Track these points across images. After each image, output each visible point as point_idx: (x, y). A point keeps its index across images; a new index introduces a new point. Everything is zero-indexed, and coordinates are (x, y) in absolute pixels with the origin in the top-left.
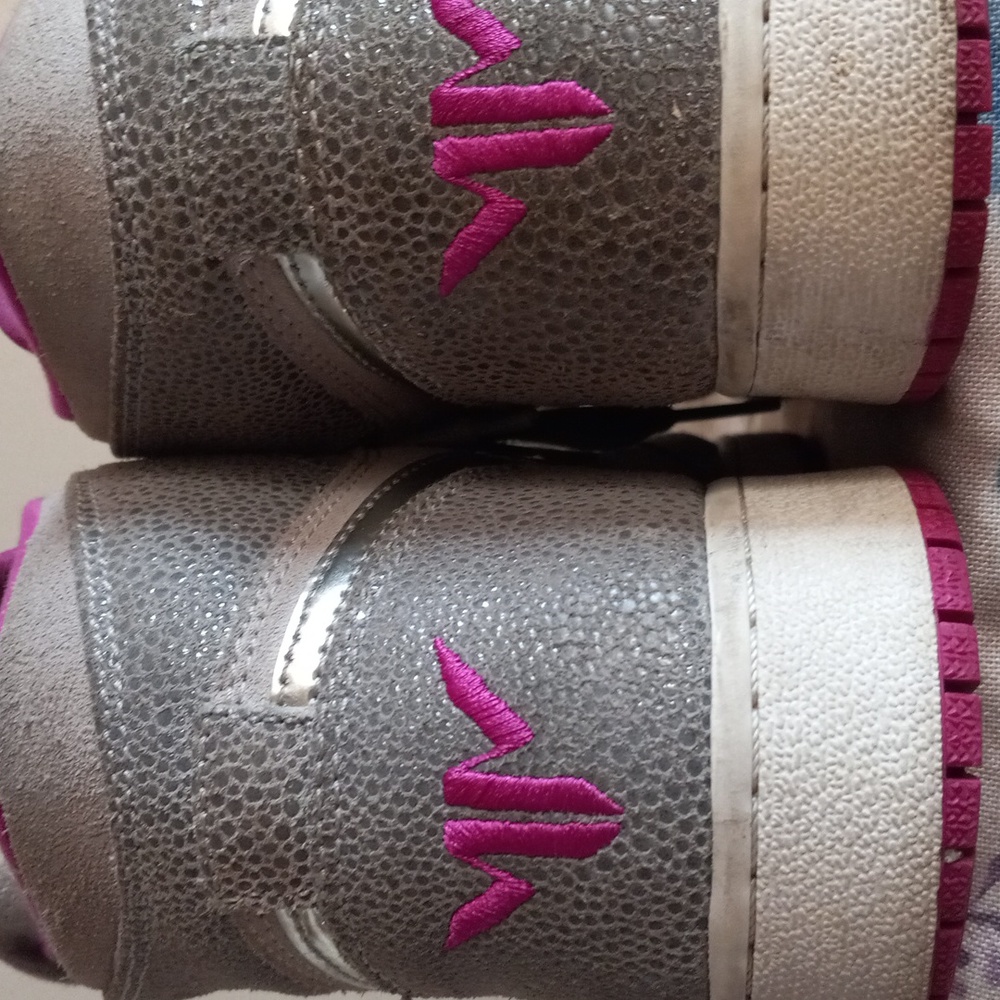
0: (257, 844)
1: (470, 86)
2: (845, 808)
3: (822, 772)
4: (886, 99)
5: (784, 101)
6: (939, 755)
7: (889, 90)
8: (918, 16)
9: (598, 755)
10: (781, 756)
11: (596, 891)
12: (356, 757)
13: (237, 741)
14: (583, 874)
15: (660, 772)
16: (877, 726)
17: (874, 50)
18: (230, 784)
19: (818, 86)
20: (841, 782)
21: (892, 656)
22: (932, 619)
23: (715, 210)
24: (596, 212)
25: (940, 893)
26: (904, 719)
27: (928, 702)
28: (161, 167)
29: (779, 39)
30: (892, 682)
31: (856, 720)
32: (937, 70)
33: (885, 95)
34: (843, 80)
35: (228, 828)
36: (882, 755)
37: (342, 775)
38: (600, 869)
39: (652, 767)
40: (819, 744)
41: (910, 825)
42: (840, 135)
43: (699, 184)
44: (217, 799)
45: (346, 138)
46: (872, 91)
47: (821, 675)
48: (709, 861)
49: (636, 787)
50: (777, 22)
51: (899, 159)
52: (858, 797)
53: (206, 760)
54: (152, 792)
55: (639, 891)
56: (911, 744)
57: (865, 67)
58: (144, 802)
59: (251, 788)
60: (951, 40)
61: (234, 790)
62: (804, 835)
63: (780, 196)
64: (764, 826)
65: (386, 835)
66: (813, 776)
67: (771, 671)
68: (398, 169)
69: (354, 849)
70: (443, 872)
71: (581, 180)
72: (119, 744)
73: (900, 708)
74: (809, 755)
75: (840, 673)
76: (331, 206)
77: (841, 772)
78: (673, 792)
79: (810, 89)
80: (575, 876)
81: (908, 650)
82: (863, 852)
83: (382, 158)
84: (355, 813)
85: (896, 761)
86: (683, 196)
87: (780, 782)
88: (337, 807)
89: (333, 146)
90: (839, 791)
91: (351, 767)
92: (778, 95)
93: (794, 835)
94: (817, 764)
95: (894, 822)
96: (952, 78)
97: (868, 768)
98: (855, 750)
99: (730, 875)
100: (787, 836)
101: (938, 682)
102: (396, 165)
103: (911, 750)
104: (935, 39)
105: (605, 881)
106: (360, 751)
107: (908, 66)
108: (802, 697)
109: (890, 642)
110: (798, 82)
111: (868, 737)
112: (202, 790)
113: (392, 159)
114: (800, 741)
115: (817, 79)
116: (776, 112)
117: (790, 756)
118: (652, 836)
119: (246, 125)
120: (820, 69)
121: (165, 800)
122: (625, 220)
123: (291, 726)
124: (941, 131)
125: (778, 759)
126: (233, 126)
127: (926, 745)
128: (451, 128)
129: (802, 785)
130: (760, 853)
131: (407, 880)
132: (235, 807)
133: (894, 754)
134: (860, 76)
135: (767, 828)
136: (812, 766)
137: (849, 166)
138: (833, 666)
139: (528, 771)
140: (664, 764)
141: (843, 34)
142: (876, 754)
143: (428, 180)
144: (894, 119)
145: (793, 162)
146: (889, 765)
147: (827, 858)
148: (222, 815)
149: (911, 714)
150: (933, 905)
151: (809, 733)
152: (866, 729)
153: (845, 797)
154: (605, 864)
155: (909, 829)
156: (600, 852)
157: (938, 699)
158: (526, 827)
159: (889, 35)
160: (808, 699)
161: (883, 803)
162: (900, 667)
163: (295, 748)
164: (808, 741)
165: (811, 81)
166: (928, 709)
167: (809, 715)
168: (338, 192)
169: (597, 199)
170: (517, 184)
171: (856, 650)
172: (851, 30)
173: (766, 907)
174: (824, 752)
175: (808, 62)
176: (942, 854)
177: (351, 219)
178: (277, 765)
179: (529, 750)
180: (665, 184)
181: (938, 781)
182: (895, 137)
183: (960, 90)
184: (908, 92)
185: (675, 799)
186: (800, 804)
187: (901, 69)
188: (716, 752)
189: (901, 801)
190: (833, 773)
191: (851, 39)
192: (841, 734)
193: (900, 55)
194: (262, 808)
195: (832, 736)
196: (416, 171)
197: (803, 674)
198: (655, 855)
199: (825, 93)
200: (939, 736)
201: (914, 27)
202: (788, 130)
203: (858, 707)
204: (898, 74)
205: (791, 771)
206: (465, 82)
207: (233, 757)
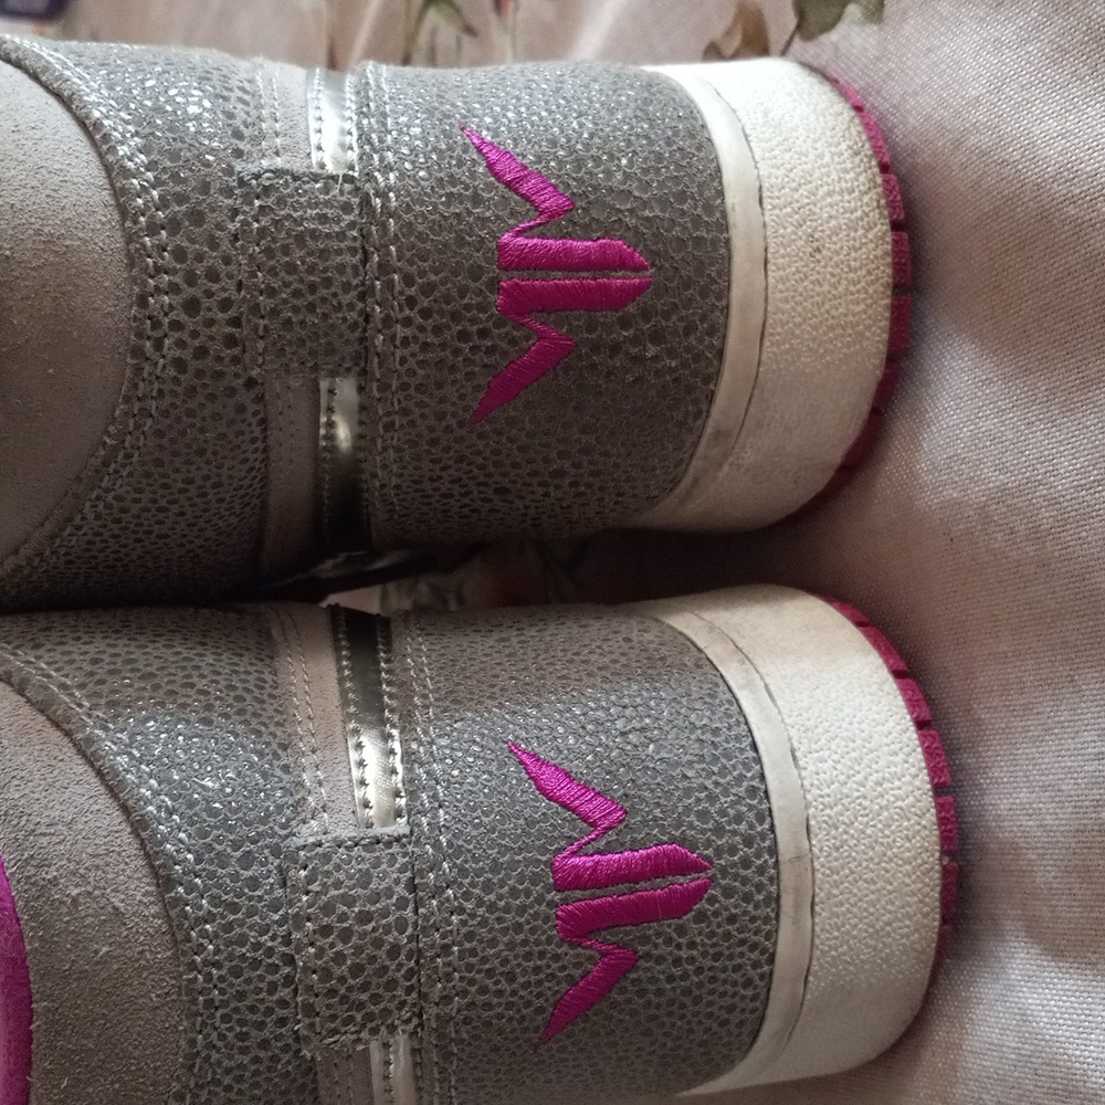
0: (370, 969)
1: (533, 238)
2: (873, 832)
3: (852, 805)
4: (847, 273)
5: (779, 269)
6: (927, 778)
7: (849, 266)
8: (864, 211)
9: (684, 821)
10: (822, 797)
11: (692, 945)
12: (466, 861)
13: (338, 868)
14: (681, 931)
15: (736, 827)
16: (881, 763)
17: (837, 235)
18: (338, 912)
19: (802, 259)
20: (867, 811)
21: (874, 708)
22: (890, 678)
23: (720, 353)
24: (634, 351)
25: (941, 893)
26: (897, 754)
27: (910, 739)
28: (215, 287)
29: (773, 220)
30: (881, 728)
31: (866, 761)
32: (879, 252)
33: (846, 269)
34: (818, 256)
35: (339, 958)
36: (890, 785)
37: (455, 882)
38: (695, 923)
39: (729, 823)
40: (846, 783)
41: (918, 838)
42: (817, 298)
43: (712, 332)
44: (325, 931)
45: (422, 273)
46: (837, 266)
47: (832, 729)
48: (778, 898)
49: (720, 843)
50: (770, 207)
51: (855, 320)
52: (880, 821)
53: (307, 893)
54: (242, 940)
55: (727, 936)
56: (906, 773)
57: (833, 247)
58: (230, 954)
59: (360, 912)
60: (887, 231)
61: (343, 917)
62: (847, 860)
63: (772, 344)
64: (819, 858)
65: (505, 931)
66: (848, 810)
67: (799, 730)
68: (466, 305)
69: (473, 953)
70: (556, 958)
71: (625, 323)
72: (196, 897)
73: (892, 746)
74: (841, 793)
75: (844, 725)
76: (398, 335)
77: (866, 803)
78: (748, 842)
79: (796, 262)
80: (675, 935)
81: (883, 702)
82: (888, 867)
83: (454, 293)
84: (473, 916)
85: (900, 788)
86: (701, 340)
87: (826, 818)
88: (452, 913)
89: (408, 280)
90: (866, 819)
91: (463, 872)
92: (775, 264)
93: (841, 861)
94: (849, 800)
95: (908, 839)
96: (889, 259)
97: (883, 797)
98: (871, 784)
99: (797, 906)
100: (835, 864)
101: (911, 723)
102: (466, 301)
103: (908, 778)
104: (875, 230)
105: (700, 934)
106: (469, 855)
107: (860, 249)
108: (825, 748)
109: (869, 697)
110: (789, 255)
111: (877, 772)
112: (308, 924)
113: (462, 296)
114: (833, 783)
115: (801, 254)
116: (774, 277)
117: (829, 796)
118: (736, 884)
119: (324, 254)
120: (802, 246)
121: (257, 946)
122: (656, 358)
123: (389, 844)
124: (882, 299)
125: (821, 799)
126: (310, 254)
127: (917, 772)
128: (516, 273)
129: (841, 818)
130: (818, 882)
131: (525, 972)
132: (346, 935)
133: (897, 783)
134: (829, 254)
135: (822, 859)
136: (845, 801)
137: (821, 323)
138: (838, 721)
139: (628, 845)
140: (739, 819)
141: (815, 220)
142: (887, 785)
143: (492, 316)
144: (852, 288)
145: (784, 318)
146: (896, 792)
147: (865, 876)
148: (332, 945)
149: (901, 749)
150: (937, 904)
151: (837, 776)
152: (874, 766)
153: (871, 823)
154: (701, 917)
155: (917, 841)
156: (695, 908)
157: (915, 736)
158: (632, 897)
159: (846, 224)
160: (830, 749)
161: (897, 823)
162: (883, 715)
163: (397, 866)
164: (838, 781)
165: (797, 255)
166: (911, 744)
167: (834, 761)
168: (407, 322)
169: (635, 341)
170: (570, 324)
171: (850, 707)
172: (820, 218)
173: (822, 930)
174: (850, 789)
175: (794, 240)
176: (940, 859)
177: (415, 348)
178: (384, 885)
179: (625, 827)
180: (688, 330)
181: (930, 799)
182: (852, 302)
183: (894, 269)
184: (861, 268)
185: (750, 848)
186: (842, 835)
187: (856, 251)
188: (776, 802)
189: (909, 820)
190: (860, 805)
191: (821, 225)
192: (859, 773)
193: (854, 240)
194: (374, 930)
195: (854, 776)
196: (481, 308)
197: (820, 730)
198: (740, 901)
199: (807, 266)
200: (923, 764)
201: (862, 219)
202: (781, 292)
203: (865, 750)
204: (853, 254)
205: (832, 808)
206: (529, 233)
207: (338, 884)
